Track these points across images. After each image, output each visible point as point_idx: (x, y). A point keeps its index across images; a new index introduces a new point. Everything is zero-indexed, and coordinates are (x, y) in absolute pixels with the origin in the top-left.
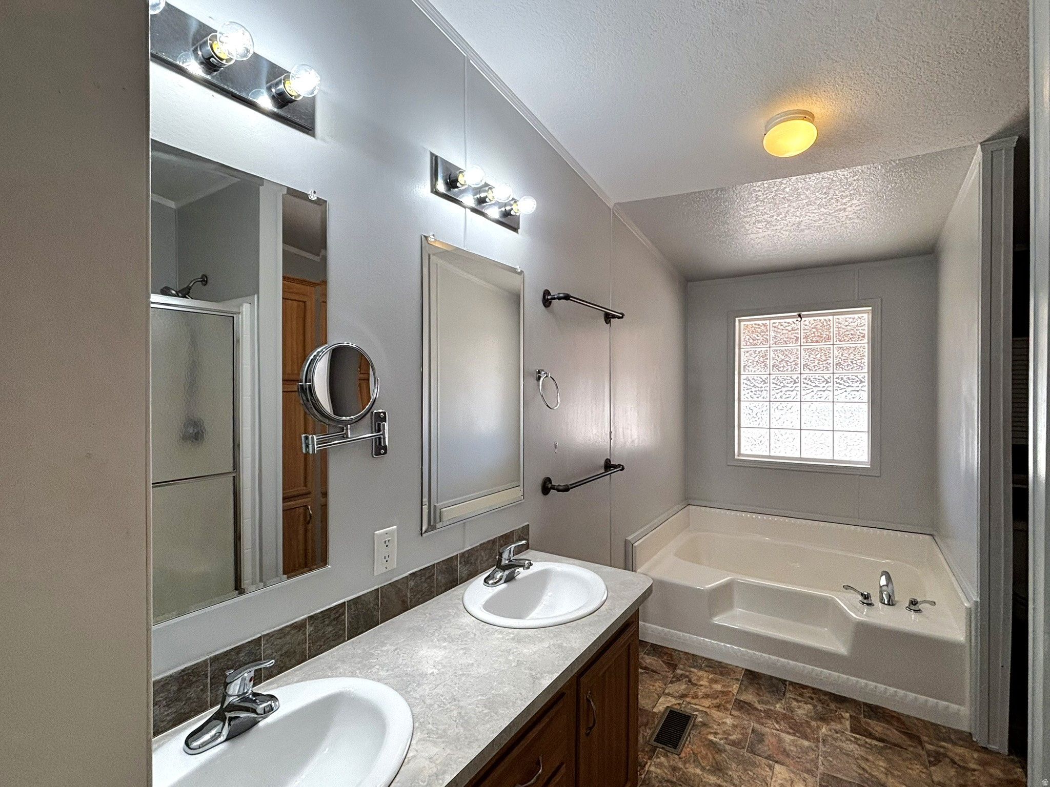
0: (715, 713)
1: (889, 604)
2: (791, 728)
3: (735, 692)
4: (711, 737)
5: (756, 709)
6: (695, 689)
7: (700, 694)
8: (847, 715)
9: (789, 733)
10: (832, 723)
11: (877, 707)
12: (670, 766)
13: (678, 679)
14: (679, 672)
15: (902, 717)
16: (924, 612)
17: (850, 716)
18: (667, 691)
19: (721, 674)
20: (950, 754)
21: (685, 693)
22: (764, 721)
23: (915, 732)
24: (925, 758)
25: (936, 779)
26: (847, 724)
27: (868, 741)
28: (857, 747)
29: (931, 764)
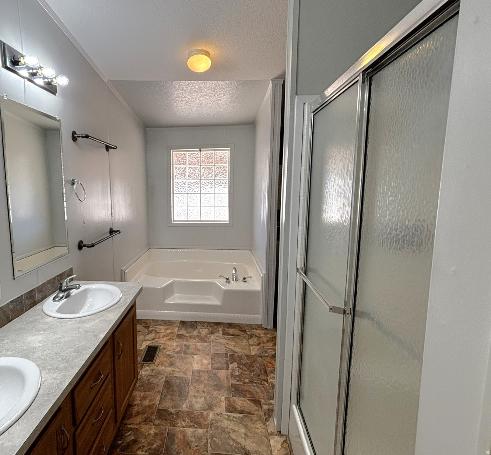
0: (168, 343)
1: (236, 281)
2: (200, 340)
3: (176, 332)
4: (168, 353)
5: (186, 336)
6: (158, 335)
7: (161, 336)
8: (221, 329)
9: (199, 342)
10: (216, 334)
11: (232, 323)
12: (151, 369)
13: (150, 332)
14: (151, 329)
15: (240, 325)
16: (248, 281)
17: (222, 329)
18: (146, 339)
19: (170, 325)
20: (255, 334)
21: (154, 337)
22: (189, 340)
23: (243, 329)
24: (247, 337)
25: (250, 344)
26: (221, 332)
27: (228, 336)
28: (225, 340)
29: (249, 339)
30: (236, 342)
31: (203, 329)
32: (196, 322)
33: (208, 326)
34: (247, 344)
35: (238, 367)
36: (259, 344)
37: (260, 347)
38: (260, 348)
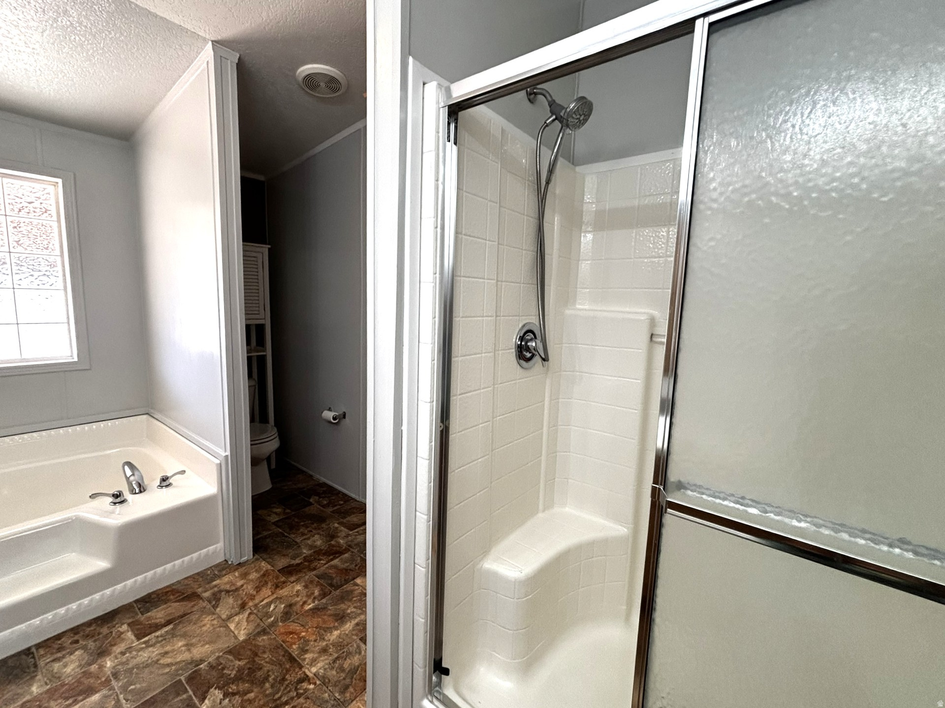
1: (141, 492)
8: (125, 627)
10: (114, 648)
11: (149, 595)
15: (174, 587)
16: (174, 483)
17: (129, 625)
20: (222, 587)
23: (190, 591)
24: (209, 606)
25: (224, 617)
26: (130, 635)
27: (158, 633)
28: (151, 649)
29: (215, 607)
30: (184, 636)
31: (64, 657)
32: (27, 652)
33: (77, 642)
34: (215, 622)
35: (226, 695)
36: (243, 606)
37: (249, 611)
38: (250, 614)
